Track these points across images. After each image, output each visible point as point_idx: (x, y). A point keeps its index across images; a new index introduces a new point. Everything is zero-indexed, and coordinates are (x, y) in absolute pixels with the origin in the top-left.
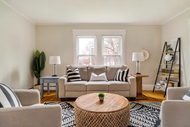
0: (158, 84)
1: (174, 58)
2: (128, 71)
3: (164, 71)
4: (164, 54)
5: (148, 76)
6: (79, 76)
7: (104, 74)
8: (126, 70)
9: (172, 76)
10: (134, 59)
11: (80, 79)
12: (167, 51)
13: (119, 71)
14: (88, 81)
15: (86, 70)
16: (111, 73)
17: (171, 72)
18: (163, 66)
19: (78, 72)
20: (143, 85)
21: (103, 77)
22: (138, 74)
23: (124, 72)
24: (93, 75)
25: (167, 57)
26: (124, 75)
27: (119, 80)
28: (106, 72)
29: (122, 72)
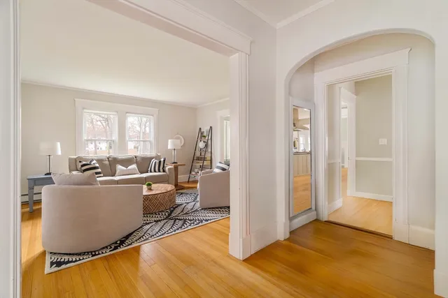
0: (193, 173)
1: (206, 146)
2: (164, 161)
3: (198, 159)
4: (199, 141)
5: (184, 165)
6: (99, 170)
7: (134, 166)
8: (162, 160)
9: (205, 163)
10: (170, 147)
11: (102, 175)
12: (201, 138)
13: (154, 161)
14: (113, 175)
15: (107, 162)
16: (143, 164)
17: (204, 159)
18: (198, 154)
19: (97, 165)
20: (179, 176)
21: (134, 169)
22: (174, 163)
23: (160, 162)
24: (119, 167)
25: (201, 145)
26: (161, 165)
27: (155, 171)
28: (137, 163)
29: (157, 161)
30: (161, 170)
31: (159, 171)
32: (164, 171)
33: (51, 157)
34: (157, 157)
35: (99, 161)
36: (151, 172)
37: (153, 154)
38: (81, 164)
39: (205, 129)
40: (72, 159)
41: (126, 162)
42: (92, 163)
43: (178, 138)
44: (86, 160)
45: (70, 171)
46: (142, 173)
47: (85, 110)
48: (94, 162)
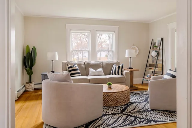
0: (146, 77)
1: (158, 55)
3: (151, 66)
4: (151, 50)
5: (138, 70)
6: (79, 71)
7: (101, 70)
8: (121, 65)
9: (157, 69)
10: (127, 55)
11: (80, 75)
12: (153, 48)
13: (115, 66)
14: (87, 75)
15: (84, 66)
16: (107, 68)
17: (156, 66)
18: (150, 61)
19: (77, 68)
20: (134, 79)
21: (101, 71)
22: (130, 68)
23: (119, 67)
24: (91, 70)
25: (153, 54)
26: (120, 70)
27: (115, 74)
28: (103, 67)
29: (117, 66)
30: (120, 73)
31: (118, 74)
32: (122, 74)
33: (53, 61)
34: (117, 63)
35: (79, 65)
36: (112, 74)
37: (115, 61)
38: (68, 66)
39: (157, 41)
40: (64, 63)
41: (96, 66)
42: (75, 66)
43: (133, 49)
44: (71, 64)
45: (63, 71)
46: (106, 75)
47: (72, 31)
48: (76, 65)
